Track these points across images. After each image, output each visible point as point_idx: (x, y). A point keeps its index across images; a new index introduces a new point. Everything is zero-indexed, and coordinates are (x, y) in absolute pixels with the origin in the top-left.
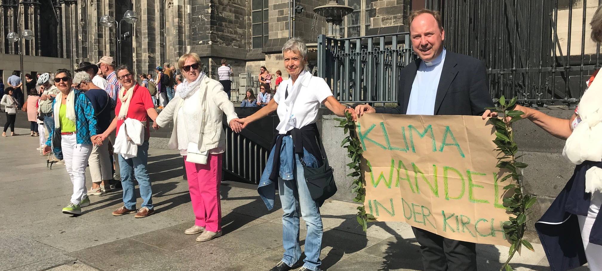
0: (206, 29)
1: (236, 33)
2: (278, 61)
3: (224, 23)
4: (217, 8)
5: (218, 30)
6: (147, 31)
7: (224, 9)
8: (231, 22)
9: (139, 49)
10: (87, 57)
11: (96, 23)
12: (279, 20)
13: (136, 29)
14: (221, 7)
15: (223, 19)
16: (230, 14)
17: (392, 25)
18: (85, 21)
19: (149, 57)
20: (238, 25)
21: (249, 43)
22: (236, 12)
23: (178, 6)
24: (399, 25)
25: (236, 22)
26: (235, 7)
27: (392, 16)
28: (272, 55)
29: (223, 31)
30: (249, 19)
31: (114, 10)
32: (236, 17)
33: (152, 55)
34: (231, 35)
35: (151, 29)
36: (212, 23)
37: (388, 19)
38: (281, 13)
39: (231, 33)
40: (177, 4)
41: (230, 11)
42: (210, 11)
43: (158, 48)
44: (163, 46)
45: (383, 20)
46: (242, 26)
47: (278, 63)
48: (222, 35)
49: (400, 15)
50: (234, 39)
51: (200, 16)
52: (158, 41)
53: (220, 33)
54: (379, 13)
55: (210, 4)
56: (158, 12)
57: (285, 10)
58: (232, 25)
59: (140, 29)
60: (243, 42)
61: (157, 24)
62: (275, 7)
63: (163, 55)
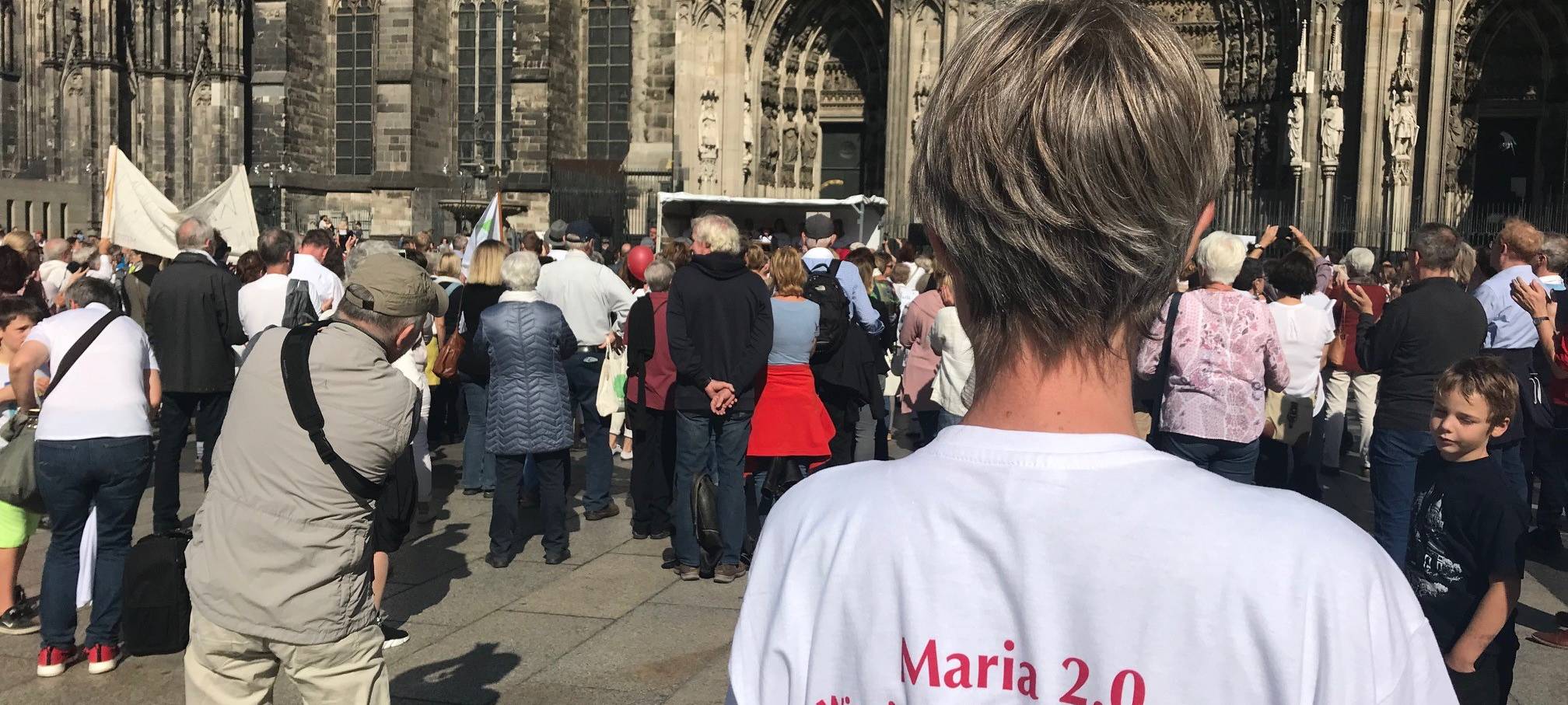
0: (277, 148)
1: (314, 152)
2: (389, 200)
3: (300, 140)
4: (292, 120)
5: (293, 149)
6: (163, 139)
7: (300, 121)
8: (308, 138)
9: (148, 165)
10: (60, 174)
11: (87, 127)
12: (391, 148)
13: (145, 136)
14: (297, 118)
15: (299, 135)
16: (307, 126)
17: (535, 171)
18: (59, 118)
19: (166, 178)
20: (317, 142)
21: (331, 167)
22: (314, 124)
23: (221, 107)
24: (543, 172)
25: (314, 138)
26: (314, 117)
27: (535, 162)
28: (381, 191)
29: (298, 151)
30: (332, 133)
31: (116, 107)
32: (315, 131)
33: (170, 176)
34: (308, 156)
35: (169, 136)
36: (286, 141)
37: (530, 164)
38: (396, 140)
39: (309, 153)
40: (219, 104)
41: (308, 123)
42: (283, 124)
43: (179, 165)
44: (188, 163)
45: (525, 164)
46: (321, 144)
47: (390, 203)
48: (297, 156)
49: (543, 161)
50: (312, 162)
51: (266, 130)
52: (179, 154)
53: (295, 154)
54: (521, 156)
55: (284, 115)
56: (181, 110)
57: (400, 137)
58: (309, 142)
59: (150, 135)
60: (323, 165)
61: (178, 129)
62: (387, 132)
63: (187, 176)
